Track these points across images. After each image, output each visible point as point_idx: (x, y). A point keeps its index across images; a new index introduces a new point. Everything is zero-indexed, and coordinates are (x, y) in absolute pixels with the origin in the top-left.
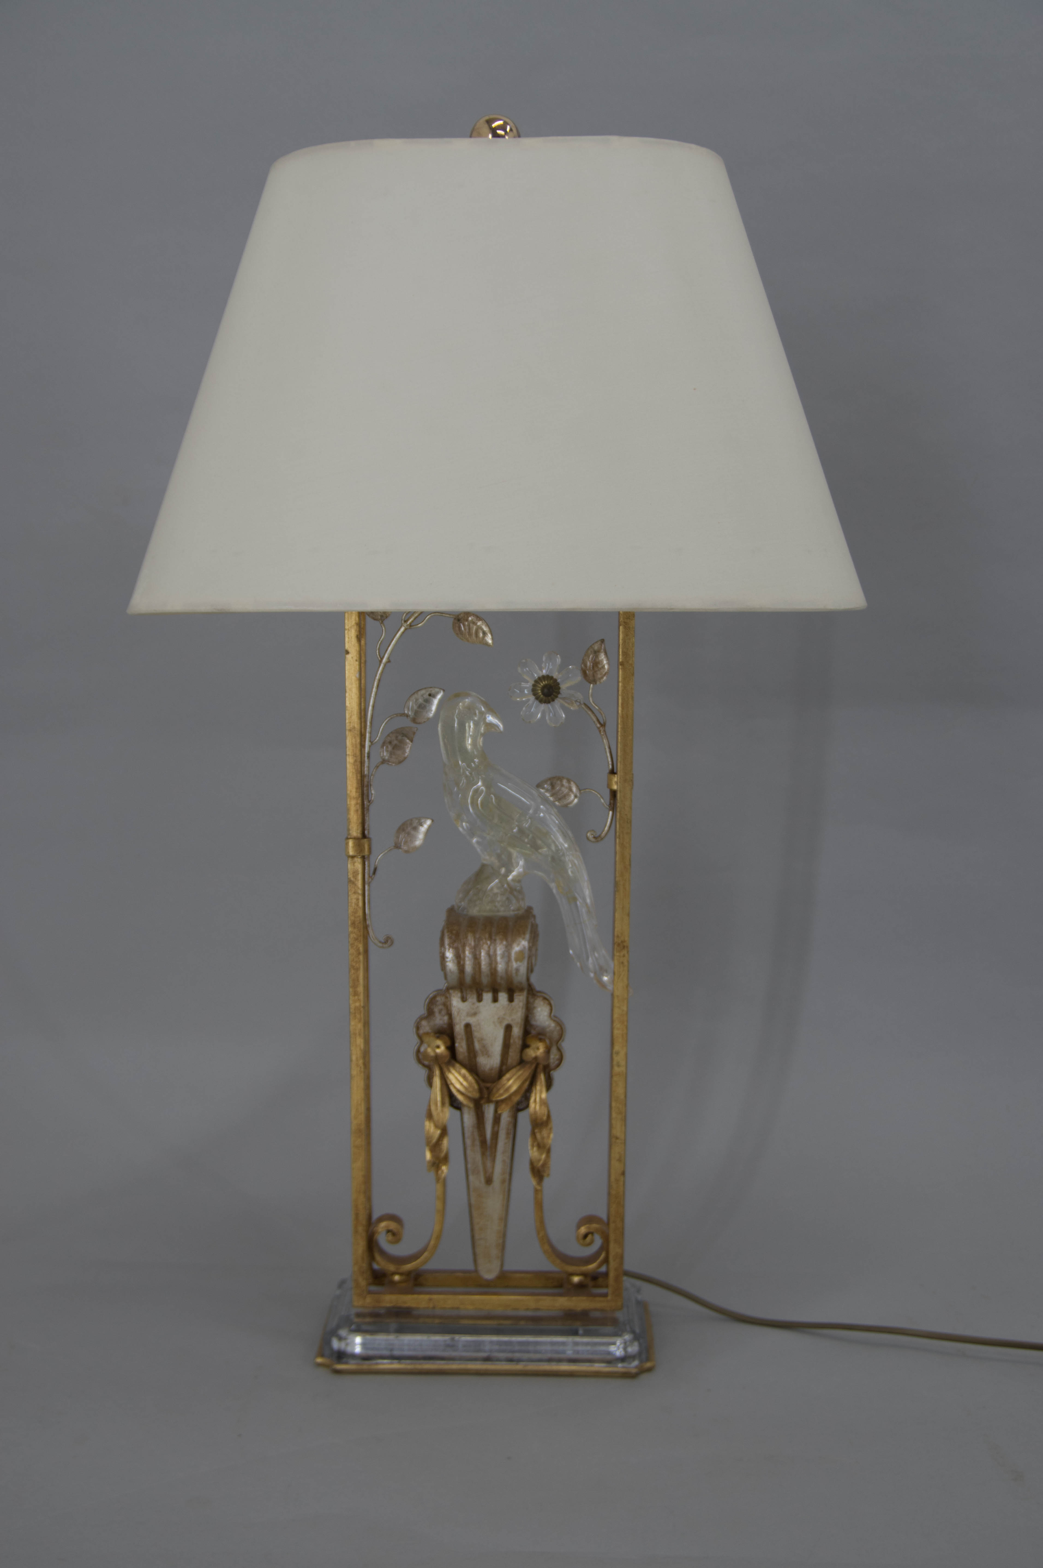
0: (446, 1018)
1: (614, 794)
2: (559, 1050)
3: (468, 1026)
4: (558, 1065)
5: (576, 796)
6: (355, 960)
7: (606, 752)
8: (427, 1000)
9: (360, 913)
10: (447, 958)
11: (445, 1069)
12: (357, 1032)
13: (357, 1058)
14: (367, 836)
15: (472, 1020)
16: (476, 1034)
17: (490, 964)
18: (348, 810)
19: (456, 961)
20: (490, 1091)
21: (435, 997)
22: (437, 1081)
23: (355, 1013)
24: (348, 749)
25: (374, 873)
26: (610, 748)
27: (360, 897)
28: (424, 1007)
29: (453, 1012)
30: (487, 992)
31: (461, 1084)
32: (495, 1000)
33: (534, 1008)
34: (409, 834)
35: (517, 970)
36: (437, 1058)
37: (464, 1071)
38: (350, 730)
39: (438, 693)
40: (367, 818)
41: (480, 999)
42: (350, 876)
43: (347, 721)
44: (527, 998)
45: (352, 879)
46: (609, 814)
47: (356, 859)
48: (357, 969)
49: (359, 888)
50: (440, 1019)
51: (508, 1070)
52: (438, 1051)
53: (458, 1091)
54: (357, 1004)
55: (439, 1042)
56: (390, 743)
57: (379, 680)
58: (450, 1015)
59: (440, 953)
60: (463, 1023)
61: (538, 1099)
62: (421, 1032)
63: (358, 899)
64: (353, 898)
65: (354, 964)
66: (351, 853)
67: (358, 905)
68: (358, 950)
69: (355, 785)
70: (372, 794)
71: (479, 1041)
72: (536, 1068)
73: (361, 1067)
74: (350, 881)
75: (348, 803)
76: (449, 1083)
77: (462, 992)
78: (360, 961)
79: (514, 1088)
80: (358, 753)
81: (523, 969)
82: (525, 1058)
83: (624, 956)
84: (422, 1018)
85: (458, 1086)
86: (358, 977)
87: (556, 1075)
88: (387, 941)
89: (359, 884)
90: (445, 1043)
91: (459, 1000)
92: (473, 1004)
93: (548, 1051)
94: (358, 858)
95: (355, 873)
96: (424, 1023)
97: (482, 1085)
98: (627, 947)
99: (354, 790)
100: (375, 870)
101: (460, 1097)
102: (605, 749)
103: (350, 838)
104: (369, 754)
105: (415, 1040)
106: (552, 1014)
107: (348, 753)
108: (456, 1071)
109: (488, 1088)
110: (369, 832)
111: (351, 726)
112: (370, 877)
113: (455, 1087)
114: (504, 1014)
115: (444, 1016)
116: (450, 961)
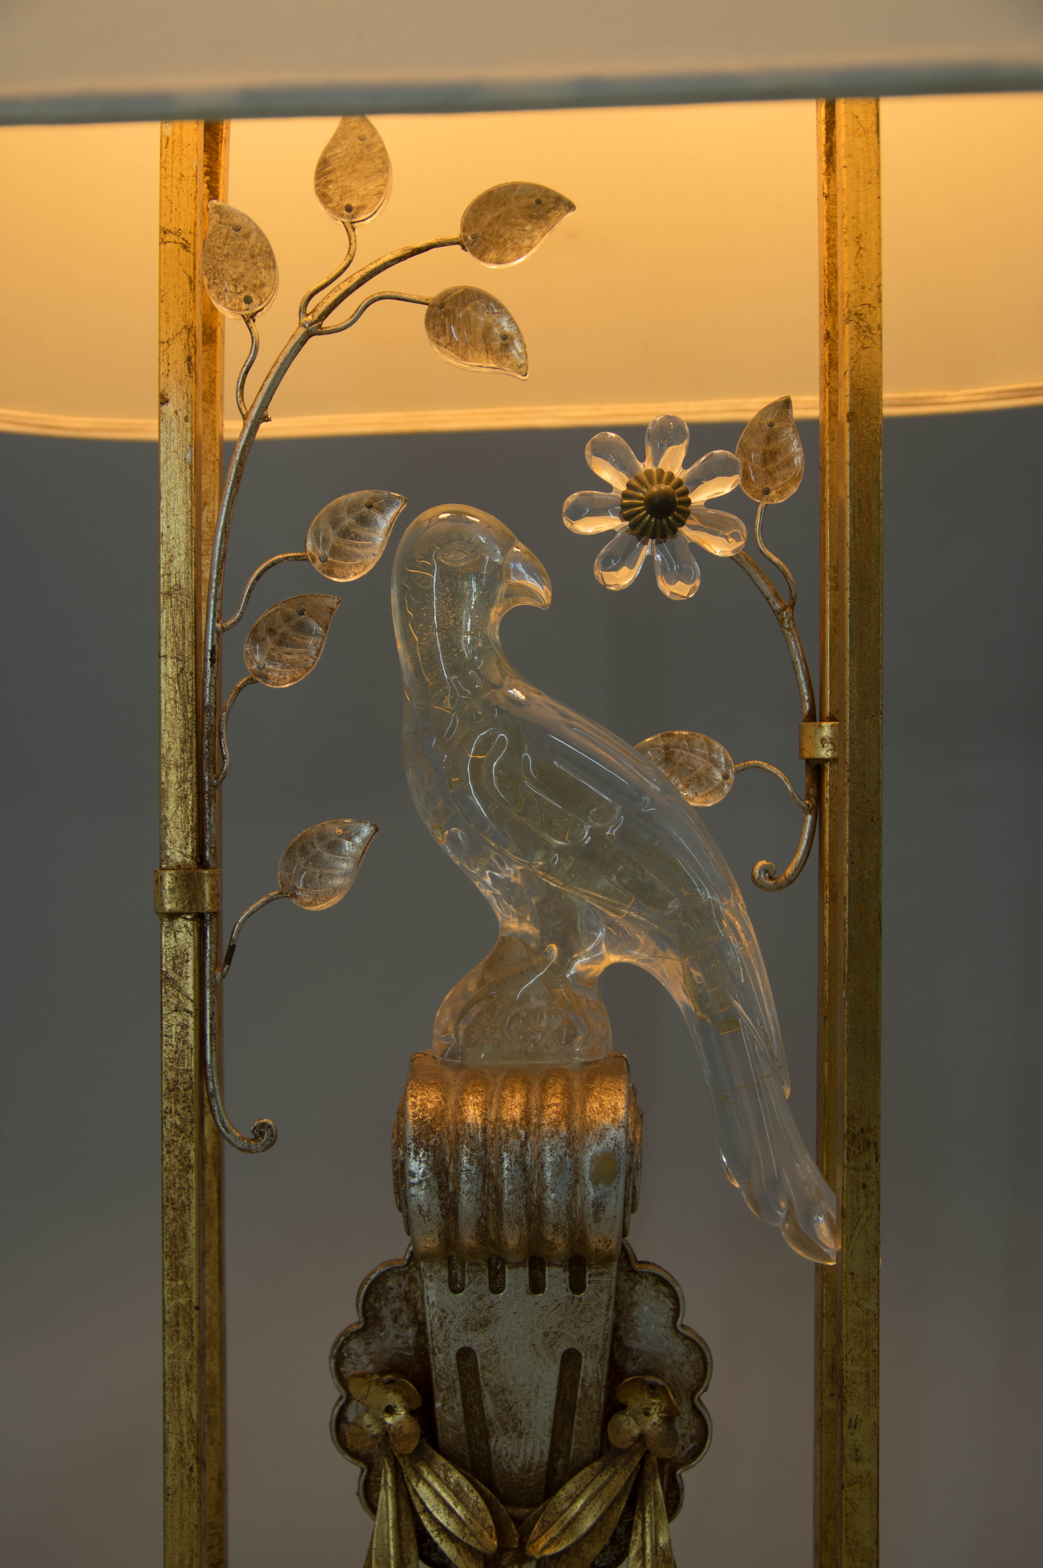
0: (411, 1332)
1: (816, 767)
2: (698, 1413)
3: (465, 1355)
4: (696, 1453)
5: (726, 777)
6: (177, 1185)
7: (796, 673)
8: (366, 1286)
9: (190, 1062)
10: (413, 1175)
11: (408, 1471)
12: (183, 1371)
13: (181, 1443)
14: (211, 864)
15: (476, 1341)
16: (485, 1376)
17: (527, 1190)
18: (161, 795)
19: (434, 1183)
20: (524, 1528)
21: (381, 1278)
22: (387, 1499)
23: (178, 1325)
24: (163, 640)
25: (228, 960)
26: (804, 660)
27: (191, 1021)
28: (357, 1305)
29: (428, 1319)
30: (517, 1265)
31: (451, 1512)
32: (536, 1287)
33: (635, 1304)
34: (316, 860)
35: (599, 1206)
36: (386, 1436)
37: (455, 1476)
38: (169, 594)
39: (390, 502)
40: (210, 819)
41: (496, 1286)
42: (167, 966)
43: (162, 572)
44: (618, 1278)
45: (171, 974)
46: (804, 821)
47: (180, 922)
48: (185, 1207)
49: (188, 998)
50: (397, 1337)
51: (571, 1472)
52: (389, 1420)
53: (442, 1529)
54: (182, 1301)
55: (393, 1399)
56: (271, 631)
57: (241, 463)
58: (421, 1326)
59: (395, 1161)
60: (458, 1346)
61: (648, 1551)
62: (348, 1369)
63: (184, 1027)
64: (173, 1021)
65: (175, 1196)
66: (168, 907)
67: (185, 1042)
68: (187, 1157)
69: (179, 733)
70: (224, 757)
71: (494, 1395)
72: (642, 1463)
73: (191, 1469)
74: (165, 978)
75: (163, 779)
76: (419, 1508)
77: (450, 1267)
78: (190, 1187)
79: (587, 1523)
80: (188, 651)
81: (614, 1206)
82: (616, 1440)
83: (868, 1168)
84: (349, 1336)
85: (442, 1517)
86: (183, 1230)
87: (688, 1477)
88: (262, 1134)
89: (189, 986)
90: (407, 1400)
91: (446, 1286)
92: (480, 1298)
93: (669, 1418)
94: (187, 919)
95: (178, 959)
96: (355, 1345)
97: (505, 1511)
98: (876, 1144)
99: (178, 745)
100: (232, 949)
101: (447, 1548)
102: (794, 663)
103: (166, 869)
104: (213, 652)
105: (332, 1393)
106: (679, 1323)
107: (163, 652)
108: (438, 1476)
109: (518, 1522)
110: (214, 855)
111: (173, 583)
112: (216, 964)
113: (434, 1520)
114: (561, 1324)
115: (407, 1327)
116: (420, 1182)
